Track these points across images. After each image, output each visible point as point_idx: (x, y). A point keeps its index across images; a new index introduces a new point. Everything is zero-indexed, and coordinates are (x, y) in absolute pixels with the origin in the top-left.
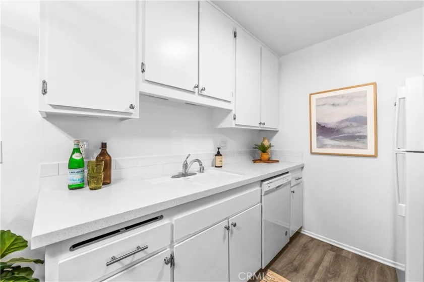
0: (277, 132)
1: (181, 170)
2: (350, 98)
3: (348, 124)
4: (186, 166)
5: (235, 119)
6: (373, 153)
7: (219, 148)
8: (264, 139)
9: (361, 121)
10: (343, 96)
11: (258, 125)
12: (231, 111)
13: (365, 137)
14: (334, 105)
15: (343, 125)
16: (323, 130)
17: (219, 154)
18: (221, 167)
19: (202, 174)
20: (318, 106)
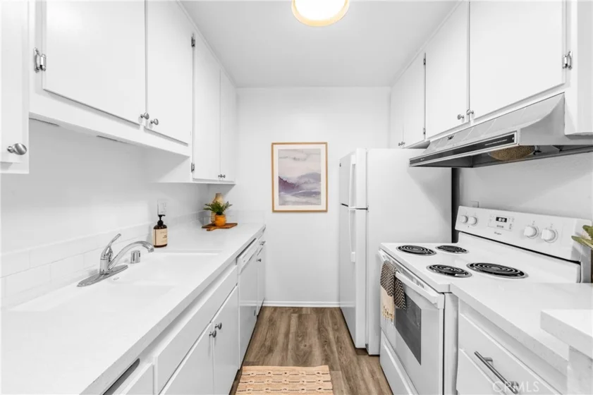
0: (233, 185)
1: (97, 265)
2: (308, 154)
3: (306, 179)
4: (108, 256)
5: (193, 170)
6: (325, 209)
7: (160, 216)
8: (217, 195)
9: (316, 177)
10: (302, 151)
11: (218, 179)
12: (185, 158)
13: (318, 193)
14: (295, 159)
15: (303, 181)
16: (285, 185)
17: (161, 225)
18: (165, 245)
19: (136, 265)
20: (280, 158)
